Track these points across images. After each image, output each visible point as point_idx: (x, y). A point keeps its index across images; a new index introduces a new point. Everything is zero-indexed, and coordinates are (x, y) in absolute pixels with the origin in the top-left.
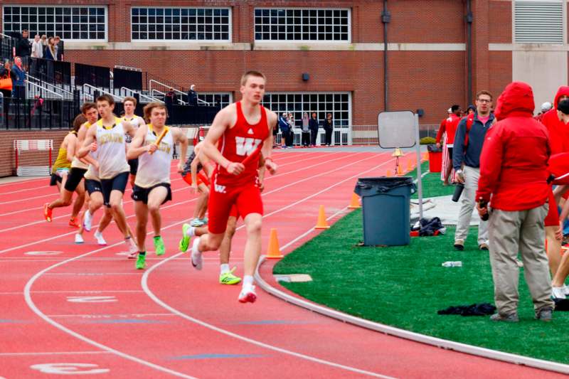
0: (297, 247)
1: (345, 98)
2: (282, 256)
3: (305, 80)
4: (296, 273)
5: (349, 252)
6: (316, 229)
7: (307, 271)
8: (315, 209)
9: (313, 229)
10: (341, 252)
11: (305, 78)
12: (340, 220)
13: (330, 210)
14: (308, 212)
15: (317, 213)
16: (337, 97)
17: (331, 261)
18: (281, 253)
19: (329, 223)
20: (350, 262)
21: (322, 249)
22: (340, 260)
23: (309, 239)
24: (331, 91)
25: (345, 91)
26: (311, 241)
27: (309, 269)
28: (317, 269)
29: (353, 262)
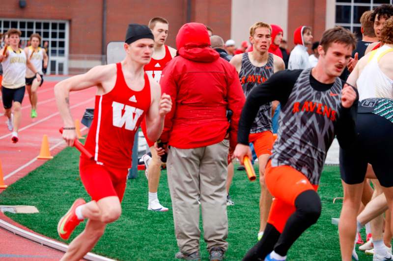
0: (19, 177)
1: (62, 26)
2: (6, 186)
3: (22, 7)
4: (22, 204)
5: (75, 184)
6: (39, 159)
7: (33, 202)
8: (36, 138)
9: (35, 159)
10: (66, 184)
11: (22, 5)
12: (63, 151)
13: (51, 140)
14: (30, 142)
15: (41, 143)
16: (54, 26)
17: (57, 193)
18: (5, 182)
19: (52, 153)
20: (76, 194)
21: (47, 180)
22: (66, 192)
23: (32, 170)
24: (47, 19)
25: (62, 19)
26: (35, 171)
27: (36, 200)
28: (43, 201)
29: (79, 194)
